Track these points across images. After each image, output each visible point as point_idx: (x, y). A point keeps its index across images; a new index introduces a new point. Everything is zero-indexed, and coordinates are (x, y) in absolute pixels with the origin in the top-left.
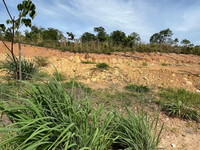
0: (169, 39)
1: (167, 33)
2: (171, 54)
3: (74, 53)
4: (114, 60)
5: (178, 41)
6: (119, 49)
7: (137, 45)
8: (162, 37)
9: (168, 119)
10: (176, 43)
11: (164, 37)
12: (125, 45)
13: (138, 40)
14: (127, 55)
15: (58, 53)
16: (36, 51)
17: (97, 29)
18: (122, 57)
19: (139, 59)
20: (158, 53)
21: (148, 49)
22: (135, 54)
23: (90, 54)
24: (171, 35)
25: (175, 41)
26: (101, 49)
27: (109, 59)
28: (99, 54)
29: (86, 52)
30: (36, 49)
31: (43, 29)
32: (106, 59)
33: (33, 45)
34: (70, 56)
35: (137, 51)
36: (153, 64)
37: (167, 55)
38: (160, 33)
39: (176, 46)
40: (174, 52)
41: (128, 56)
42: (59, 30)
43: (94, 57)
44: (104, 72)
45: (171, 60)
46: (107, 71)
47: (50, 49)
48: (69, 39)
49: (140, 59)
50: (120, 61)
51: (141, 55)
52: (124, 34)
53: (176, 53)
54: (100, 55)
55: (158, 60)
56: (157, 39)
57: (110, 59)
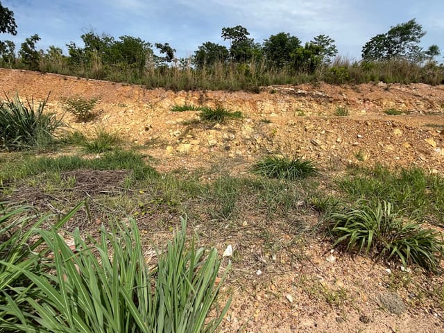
0: (414, 48)
1: (409, 33)
2: (413, 85)
3: (174, 90)
4: (268, 105)
5: (437, 53)
6: (281, 79)
7: (326, 66)
8: (395, 43)
9: (332, 259)
10: (431, 58)
11: (401, 42)
12: (296, 67)
13: (330, 54)
14: (299, 91)
15: (137, 92)
16: (89, 89)
17: (229, 33)
18: (288, 98)
19: (331, 99)
20: (381, 84)
21: (354, 75)
22: (321, 89)
23: (210, 94)
24: (419, 37)
25: (428, 53)
26: (238, 79)
27: (254, 103)
28: (232, 91)
29: (201, 87)
30: (89, 84)
31: (109, 40)
32: (247, 103)
33: (83, 76)
34: (163, 98)
35: (327, 81)
36: (364, 111)
37: (403, 89)
38: (390, 33)
39: (431, 66)
40: (423, 80)
41: (303, 95)
42: (142, 41)
43: (220, 98)
44: (216, 129)
45: (412, 101)
46: (223, 128)
47: (120, 84)
48: (163, 59)
49: (331, 102)
50: (283, 105)
51: (334, 91)
52: (295, 41)
53: (431, 83)
54: (235, 95)
55: (378, 102)
56: (381, 48)
57: (258, 103)
